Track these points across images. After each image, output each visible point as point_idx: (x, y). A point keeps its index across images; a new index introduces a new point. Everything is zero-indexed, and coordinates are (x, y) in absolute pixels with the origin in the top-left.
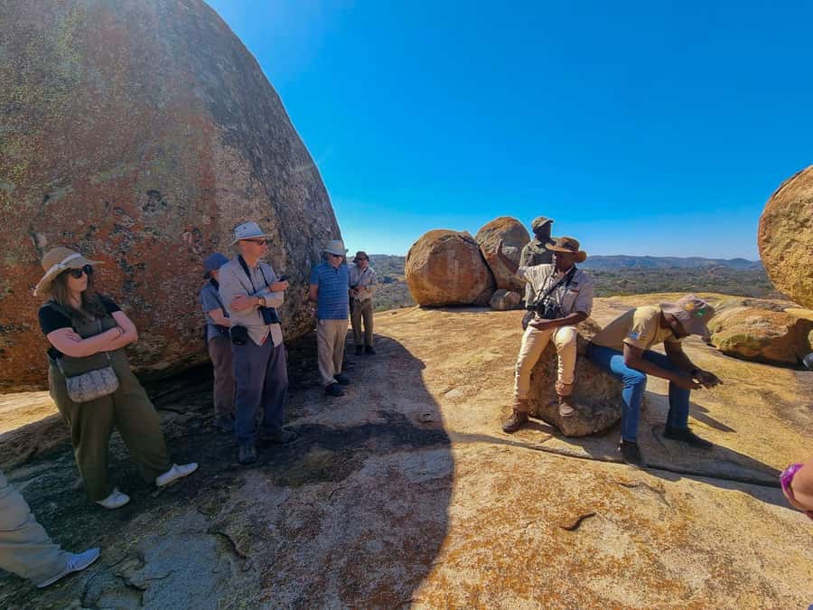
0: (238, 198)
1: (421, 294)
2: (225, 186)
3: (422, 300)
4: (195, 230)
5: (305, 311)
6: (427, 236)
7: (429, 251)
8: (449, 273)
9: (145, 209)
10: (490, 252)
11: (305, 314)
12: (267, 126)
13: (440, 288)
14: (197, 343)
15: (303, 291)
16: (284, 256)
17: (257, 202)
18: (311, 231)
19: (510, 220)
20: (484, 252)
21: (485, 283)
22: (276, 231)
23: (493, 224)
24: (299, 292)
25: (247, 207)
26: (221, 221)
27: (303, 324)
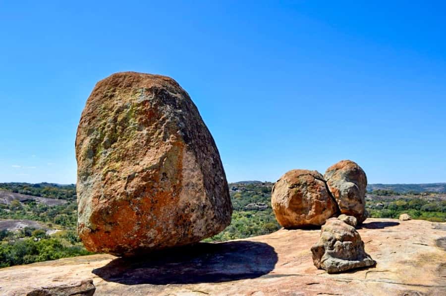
0: (190, 171)
1: (283, 218)
2: (186, 168)
3: (285, 223)
4: (174, 186)
5: (212, 224)
6: (287, 174)
7: (288, 186)
8: (304, 202)
9: (162, 180)
10: (333, 186)
11: (212, 225)
12: (197, 134)
13: (297, 213)
14: (167, 235)
15: (212, 213)
16: (205, 196)
17: (196, 173)
18: (214, 181)
19: (350, 162)
20: (329, 186)
21: (332, 210)
22: (202, 185)
23: (336, 166)
24: (210, 213)
25: (192, 175)
26: (183, 182)
27: (210, 231)
